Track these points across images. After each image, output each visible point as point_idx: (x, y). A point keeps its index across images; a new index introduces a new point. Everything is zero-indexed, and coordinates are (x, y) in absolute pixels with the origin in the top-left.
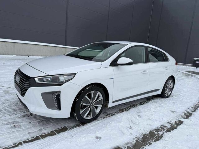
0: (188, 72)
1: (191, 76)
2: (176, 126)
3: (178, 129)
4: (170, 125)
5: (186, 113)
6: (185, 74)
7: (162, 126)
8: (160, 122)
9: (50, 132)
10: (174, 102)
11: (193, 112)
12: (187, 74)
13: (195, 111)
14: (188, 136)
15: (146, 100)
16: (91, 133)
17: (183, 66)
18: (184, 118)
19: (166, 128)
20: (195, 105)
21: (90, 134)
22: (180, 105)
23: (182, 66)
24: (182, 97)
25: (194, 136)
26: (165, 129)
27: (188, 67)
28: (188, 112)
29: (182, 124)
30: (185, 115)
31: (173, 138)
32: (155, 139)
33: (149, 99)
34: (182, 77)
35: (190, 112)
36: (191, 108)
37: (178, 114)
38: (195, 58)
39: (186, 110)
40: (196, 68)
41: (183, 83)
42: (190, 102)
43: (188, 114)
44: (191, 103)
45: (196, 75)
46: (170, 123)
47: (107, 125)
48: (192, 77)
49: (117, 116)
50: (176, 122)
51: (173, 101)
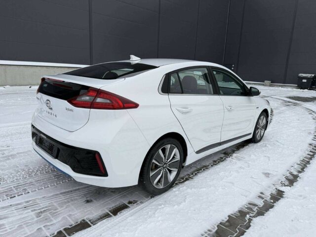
0: (290, 98)
1: (295, 104)
2: (273, 203)
3: (275, 208)
4: (262, 201)
5: (289, 175)
6: (286, 101)
7: (249, 204)
8: (246, 196)
9: (56, 234)
10: (269, 156)
11: (300, 172)
12: (289, 102)
13: (302, 170)
14: (292, 220)
15: (222, 156)
16: (128, 229)
17: (282, 89)
18: (285, 186)
19: (256, 208)
20: (302, 159)
21: (126, 232)
22: (279, 162)
23: (280, 88)
24: (282, 145)
25: (302, 221)
26: (253, 211)
27: (289, 89)
28: (291, 174)
29: (282, 197)
30: (287, 179)
31: (267, 227)
32: (238, 231)
33: (227, 153)
34: (281, 109)
35: (295, 173)
36: (296, 166)
37: (275, 179)
38: (300, 75)
39: (288, 171)
40: (302, 90)
41: (282, 119)
42: (295, 153)
43: (291, 177)
44: (295, 155)
45: (303, 103)
46: (263, 198)
47: (156, 211)
48: (297, 108)
49: (175, 191)
50: (272, 195)
51: (266, 155)
